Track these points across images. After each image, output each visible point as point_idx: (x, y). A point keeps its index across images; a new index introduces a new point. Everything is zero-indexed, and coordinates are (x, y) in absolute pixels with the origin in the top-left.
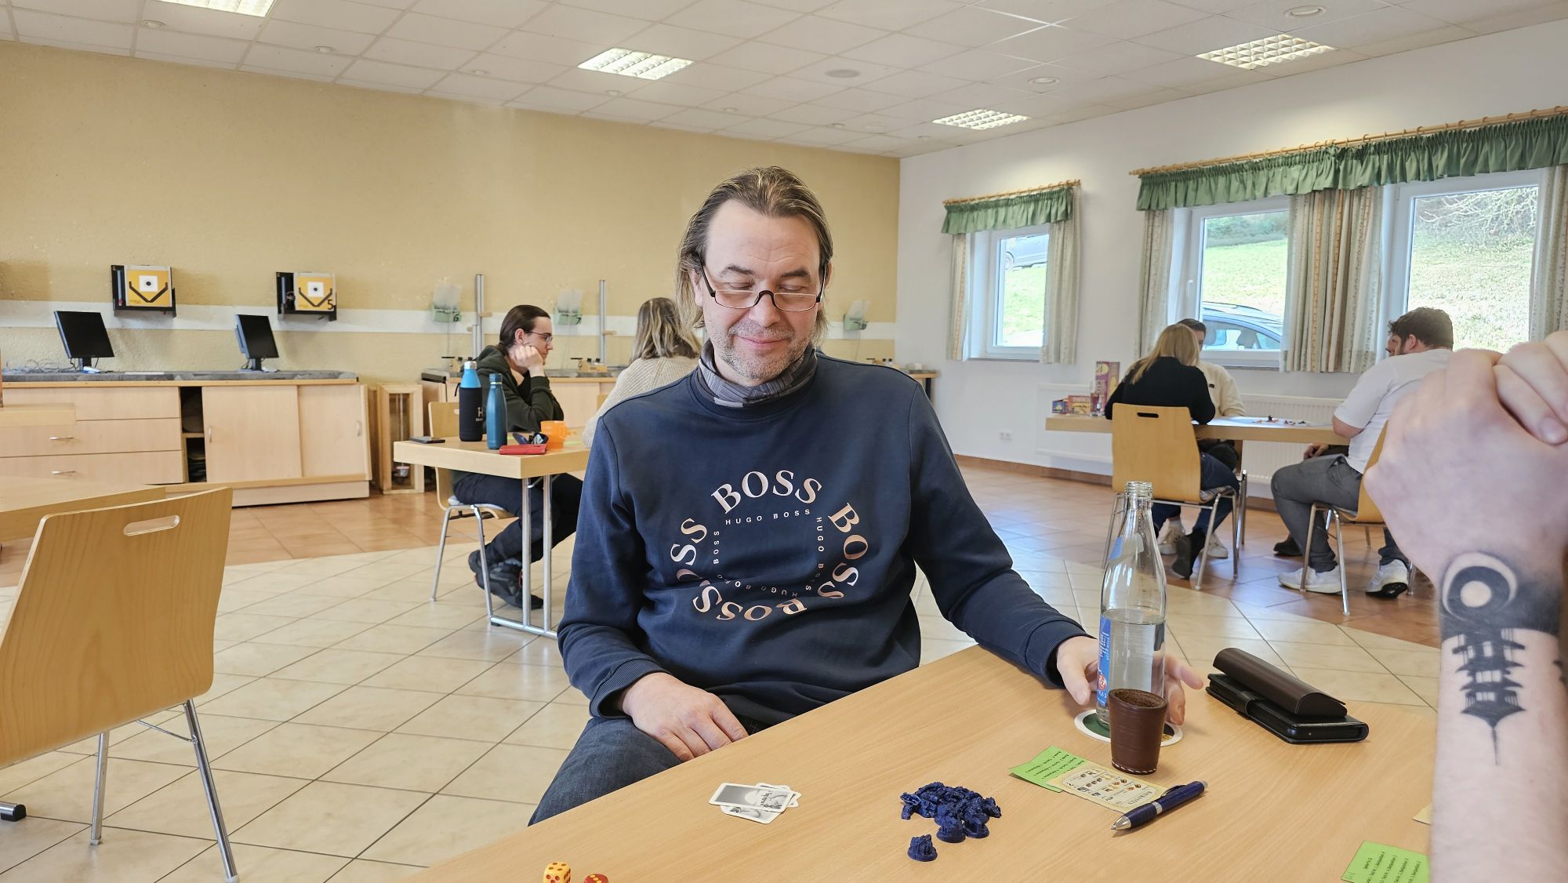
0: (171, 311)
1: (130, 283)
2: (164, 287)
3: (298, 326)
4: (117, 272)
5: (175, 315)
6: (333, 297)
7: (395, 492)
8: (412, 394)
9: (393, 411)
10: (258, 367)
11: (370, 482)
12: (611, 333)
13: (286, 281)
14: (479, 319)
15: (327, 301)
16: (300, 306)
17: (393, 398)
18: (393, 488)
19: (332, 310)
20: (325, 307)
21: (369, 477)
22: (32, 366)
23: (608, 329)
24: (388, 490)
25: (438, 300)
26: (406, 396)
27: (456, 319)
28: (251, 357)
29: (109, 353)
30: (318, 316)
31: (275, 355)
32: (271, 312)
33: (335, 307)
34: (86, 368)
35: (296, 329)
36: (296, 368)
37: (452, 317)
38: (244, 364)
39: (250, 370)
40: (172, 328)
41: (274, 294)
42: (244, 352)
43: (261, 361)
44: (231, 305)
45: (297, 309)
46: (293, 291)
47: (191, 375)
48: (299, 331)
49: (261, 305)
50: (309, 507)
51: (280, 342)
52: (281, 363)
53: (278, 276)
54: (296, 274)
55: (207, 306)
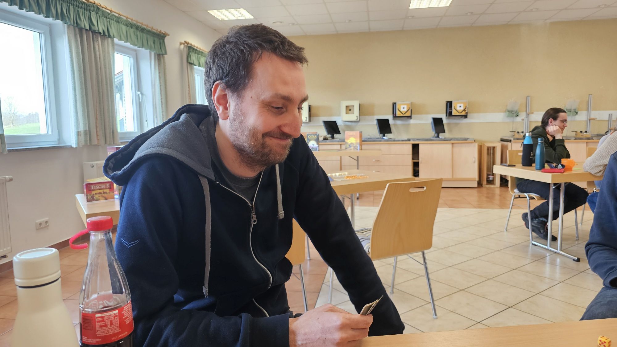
0: (410, 117)
1: (398, 108)
2: (408, 109)
3: (453, 121)
4: (394, 104)
5: (411, 118)
6: (466, 109)
7: (487, 186)
8: (497, 147)
9: (488, 154)
10: (438, 137)
11: (478, 181)
12: (594, 119)
13: (449, 104)
14: (527, 115)
15: (464, 111)
16: (454, 113)
17: (489, 148)
18: (487, 184)
19: (466, 114)
20: (463, 113)
21: (477, 179)
22: (369, 137)
23: (592, 117)
24: (485, 185)
25: (509, 108)
26: (494, 147)
27: (517, 116)
28: (436, 133)
29: (390, 132)
30: (460, 117)
31: (444, 132)
32: (443, 116)
33: (467, 113)
34: (384, 137)
36: (451, 137)
37: (515, 115)
38: (433, 135)
39: (435, 138)
40: (410, 123)
41: (445, 109)
42: (433, 131)
43: (439, 134)
44: (430, 114)
45: (453, 115)
46: (452, 108)
47: (416, 139)
48: (453, 123)
49: (440, 114)
50: (455, 190)
51: (446, 127)
52: (446, 135)
53: (447, 102)
54: (453, 101)
55: (422, 115)
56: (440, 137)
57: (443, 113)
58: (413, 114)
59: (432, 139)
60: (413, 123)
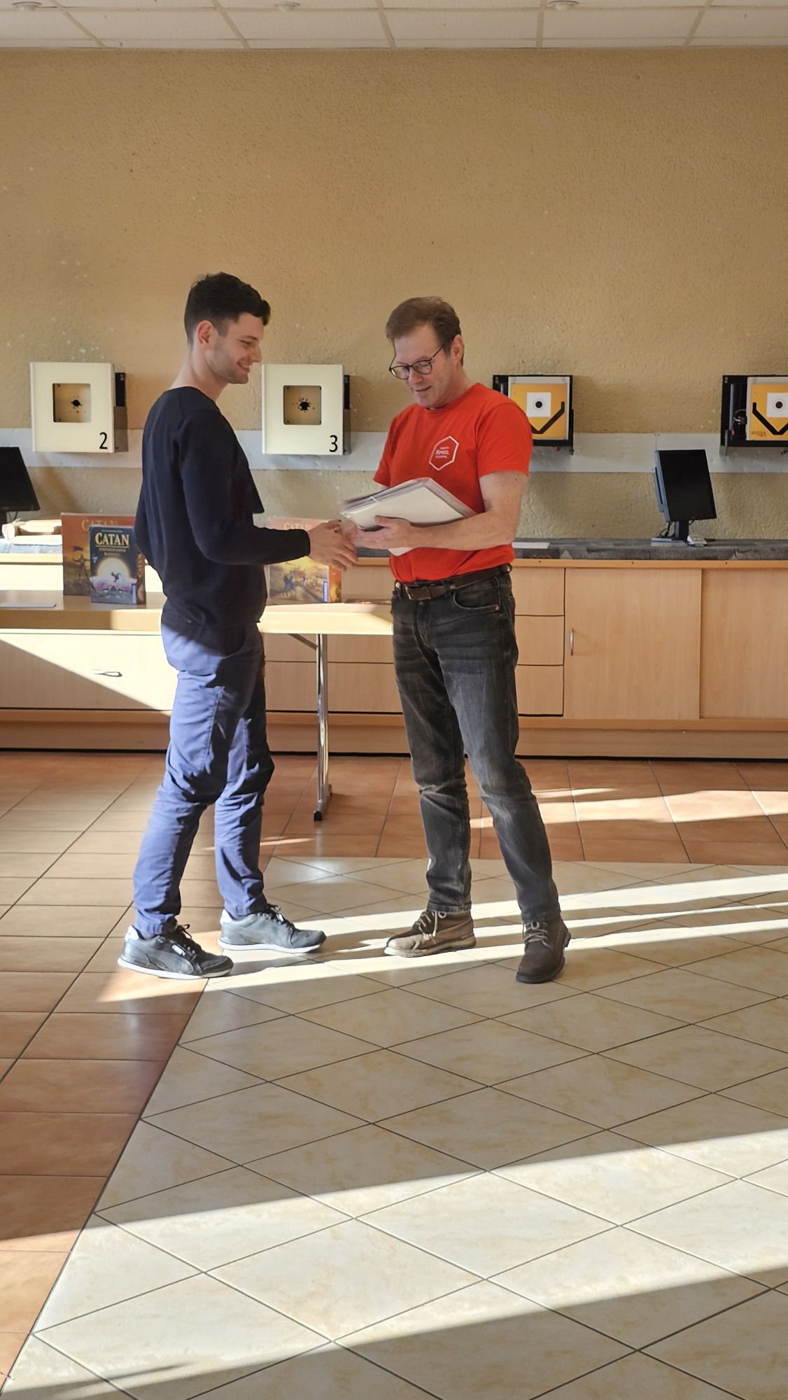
0: (566, 445)
2: (558, 408)
3: (751, 464)
5: (572, 451)
10: (683, 535)
13: (735, 388)
16: (753, 433)
28: (673, 518)
30: (782, 449)
31: (712, 515)
35: (746, 470)
36: (742, 535)
38: (662, 529)
39: (670, 540)
40: (568, 471)
41: (718, 412)
42: (663, 511)
43: (688, 524)
44: (652, 432)
45: (748, 439)
46: (745, 408)
47: (583, 548)
48: (751, 473)
49: (697, 432)
50: (738, 770)
51: (721, 491)
52: (719, 527)
53: (726, 382)
54: (750, 380)
55: (618, 435)
56: (689, 539)
57: (710, 431)
58: (578, 431)
59: (653, 544)
60: (579, 473)
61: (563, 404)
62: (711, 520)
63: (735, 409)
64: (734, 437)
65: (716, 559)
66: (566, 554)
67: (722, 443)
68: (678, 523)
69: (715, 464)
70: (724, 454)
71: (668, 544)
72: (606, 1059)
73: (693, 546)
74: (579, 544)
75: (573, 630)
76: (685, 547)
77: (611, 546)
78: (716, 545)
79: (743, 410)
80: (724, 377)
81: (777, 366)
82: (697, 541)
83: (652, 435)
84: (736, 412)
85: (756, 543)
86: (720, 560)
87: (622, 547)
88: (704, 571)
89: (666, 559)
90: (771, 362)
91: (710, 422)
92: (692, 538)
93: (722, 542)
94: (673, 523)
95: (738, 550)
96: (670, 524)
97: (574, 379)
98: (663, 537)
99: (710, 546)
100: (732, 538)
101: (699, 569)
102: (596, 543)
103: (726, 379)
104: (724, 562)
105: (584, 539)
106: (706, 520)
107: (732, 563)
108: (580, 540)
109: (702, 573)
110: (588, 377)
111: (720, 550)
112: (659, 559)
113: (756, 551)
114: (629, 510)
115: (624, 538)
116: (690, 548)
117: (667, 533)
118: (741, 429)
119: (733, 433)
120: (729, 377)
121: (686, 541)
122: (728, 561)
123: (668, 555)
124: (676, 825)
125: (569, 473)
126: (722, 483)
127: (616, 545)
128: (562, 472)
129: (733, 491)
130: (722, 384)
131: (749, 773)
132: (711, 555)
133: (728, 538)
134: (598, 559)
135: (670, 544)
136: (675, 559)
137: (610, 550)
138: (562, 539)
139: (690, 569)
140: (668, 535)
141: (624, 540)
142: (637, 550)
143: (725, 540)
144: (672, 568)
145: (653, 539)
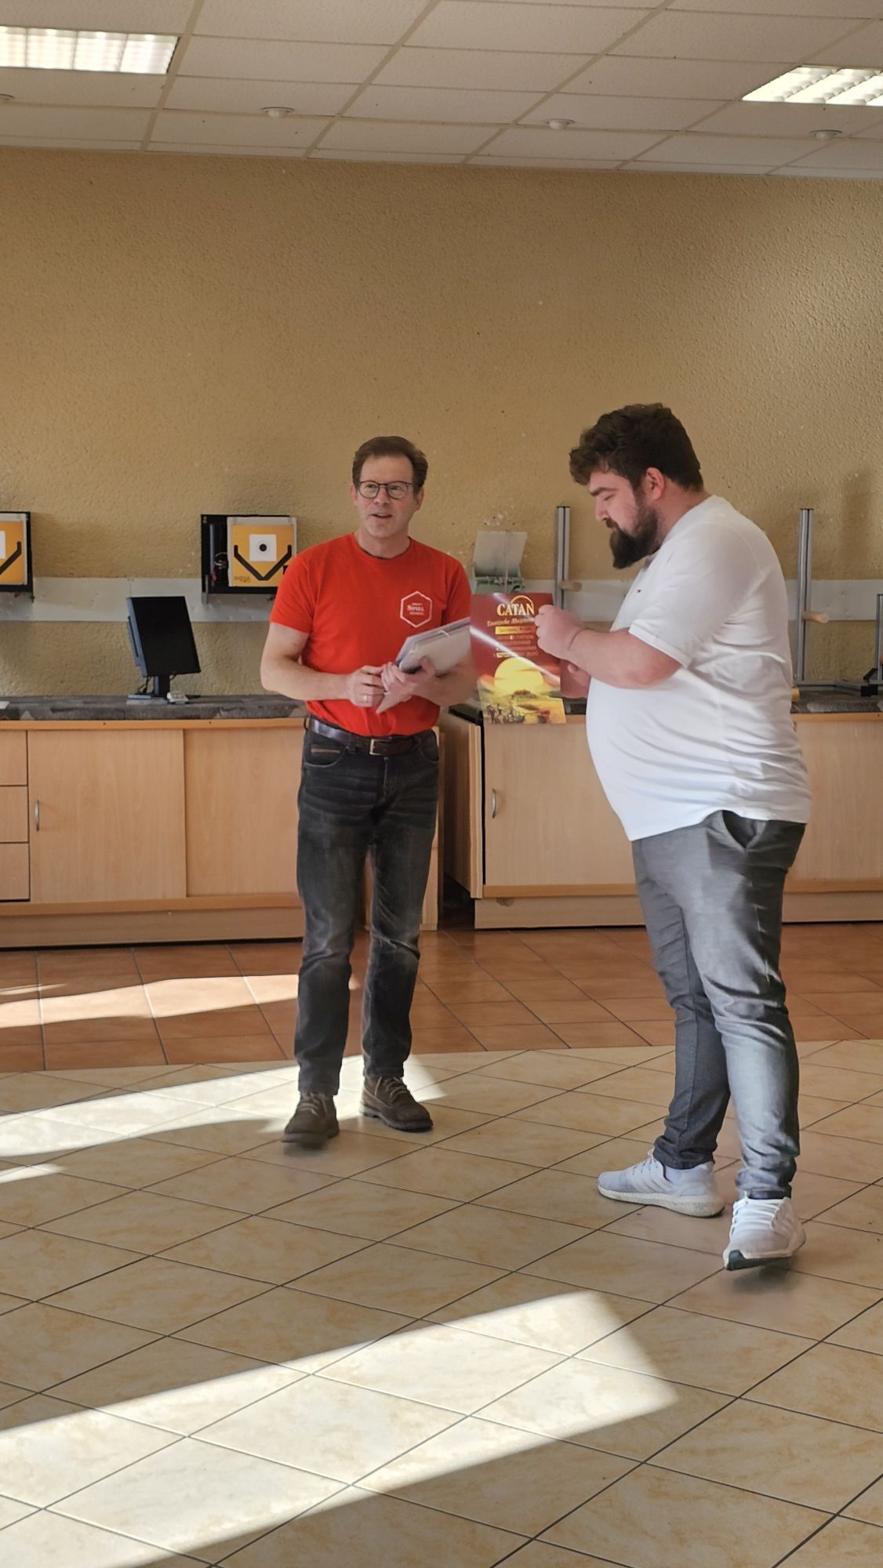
0: (25, 590)
2: (15, 549)
3: (236, 613)
5: (33, 598)
13: (214, 529)
16: (238, 577)
25: (483, 558)
28: (152, 672)
30: (266, 596)
31: (195, 668)
35: (231, 619)
36: (230, 692)
38: (141, 685)
39: (149, 697)
40: (30, 619)
41: (196, 555)
42: (139, 665)
43: (169, 680)
44: (125, 577)
45: (230, 585)
46: (226, 550)
47: (47, 707)
48: (237, 623)
49: (176, 576)
50: (230, 954)
51: (205, 644)
52: (205, 681)
53: (205, 522)
54: (229, 520)
55: (86, 579)
56: (169, 696)
57: (190, 576)
58: (40, 575)
59: (129, 703)
60: (43, 622)
61: (19, 544)
62: (196, 675)
63: (215, 553)
64: (216, 583)
65: (198, 718)
66: (27, 714)
67: (204, 590)
68: (157, 679)
69: (197, 612)
70: (207, 601)
71: (146, 701)
72: (47, 1308)
73: (174, 703)
74: (44, 702)
75: (38, 803)
76: (164, 705)
77: (79, 704)
78: (199, 703)
79: (224, 553)
80: (202, 516)
81: (261, 505)
82: (177, 698)
83: (126, 579)
84: (217, 555)
85: (243, 700)
86: (204, 719)
87: (92, 706)
88: (184, 730)
89: (143, 719)
90: (253, 500)
91: (189, 566)
92: (172, 695)
93: (206, 699)
94: (152, 679)
95: (222, 708)
96: (148, 681)
97: (32, 515)
98: (141, 694)
99: (192, 703)
100: (220, 694)
101: (177, 729)
102: (64, 701)
103: (205, 518)
104: (208, 721)
105: (50, 697)
106: (191, 675)
107: (216, 723)
108: (45, 698)
109: (184, 735)
110: (48, 515)
111: (203, 709)
112: (135, 719)
113: (242, 709)
114: (103, 662)
115: (98, 694)
116: (170, 706)
117: (145, 690)
118: (223, 574)
119: (215, 578)
120: (208, 516)
121: (166, 698)
122: (212, 721)
123: (145, 715)
124: (156, 1022)
125: (31, 622)
126: (206, 633)
127: (85, 703)
128: (23, 622)
129: (218, 642)
130: (200, 524)
131: (242, 956)
132: (194, 714)
133: (215, 694)
134: (64, 719)
135: (146, 703)
136: (153, 719)
137: (77, 709)
138: (25, 697)
139: (171, 729)
140: (148, 691)
141: (96, 696)
142: (109, 709)
143: (210, 697)
144: (151, 729)
145: (130, 696)
